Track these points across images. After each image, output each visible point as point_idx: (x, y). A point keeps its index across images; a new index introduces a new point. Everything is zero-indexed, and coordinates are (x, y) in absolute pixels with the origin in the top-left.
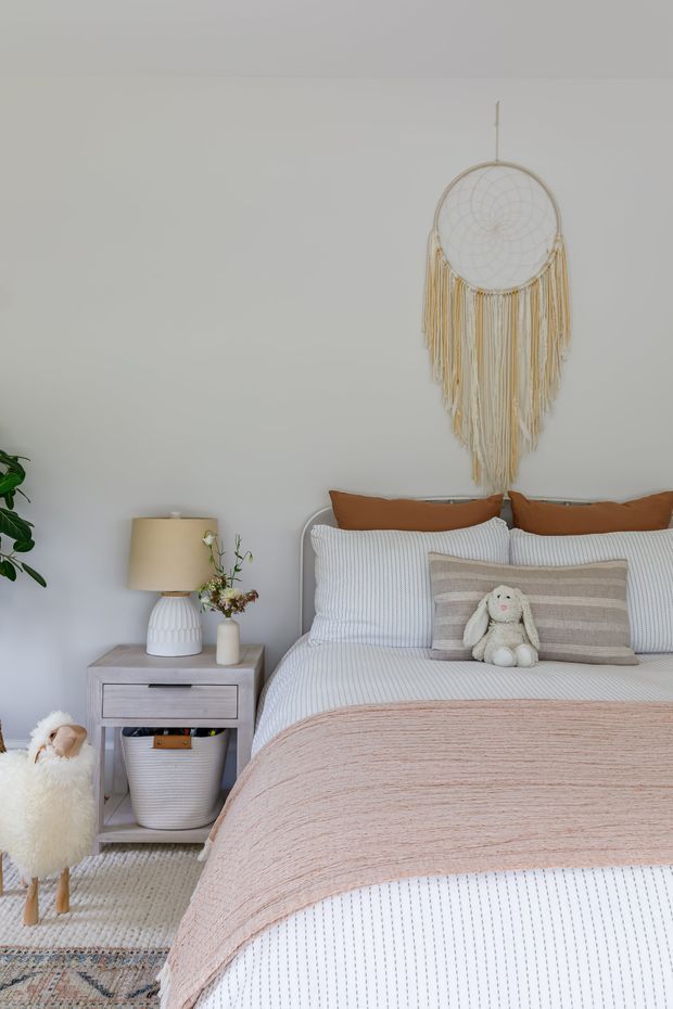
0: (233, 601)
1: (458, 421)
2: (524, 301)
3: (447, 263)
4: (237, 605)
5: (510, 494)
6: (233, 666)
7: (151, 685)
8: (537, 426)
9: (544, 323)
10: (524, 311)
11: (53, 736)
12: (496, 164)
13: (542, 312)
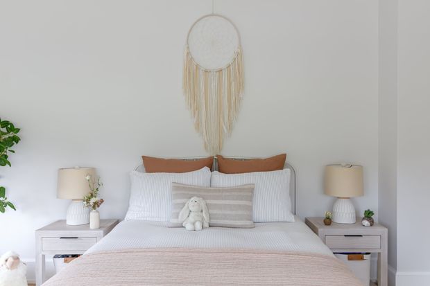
0: (95, 203)
1: (198, 126)
2: (225, 73)
3: (192, 58)
4: (96, 205)
5: (217, 156)
6: (96, 229)
7: (62, 238)
8: (230, 128)
9: (233, 83)
10: (225, 78)
11: (6, 261)
12: (212, 15)
13: (232, 78)
